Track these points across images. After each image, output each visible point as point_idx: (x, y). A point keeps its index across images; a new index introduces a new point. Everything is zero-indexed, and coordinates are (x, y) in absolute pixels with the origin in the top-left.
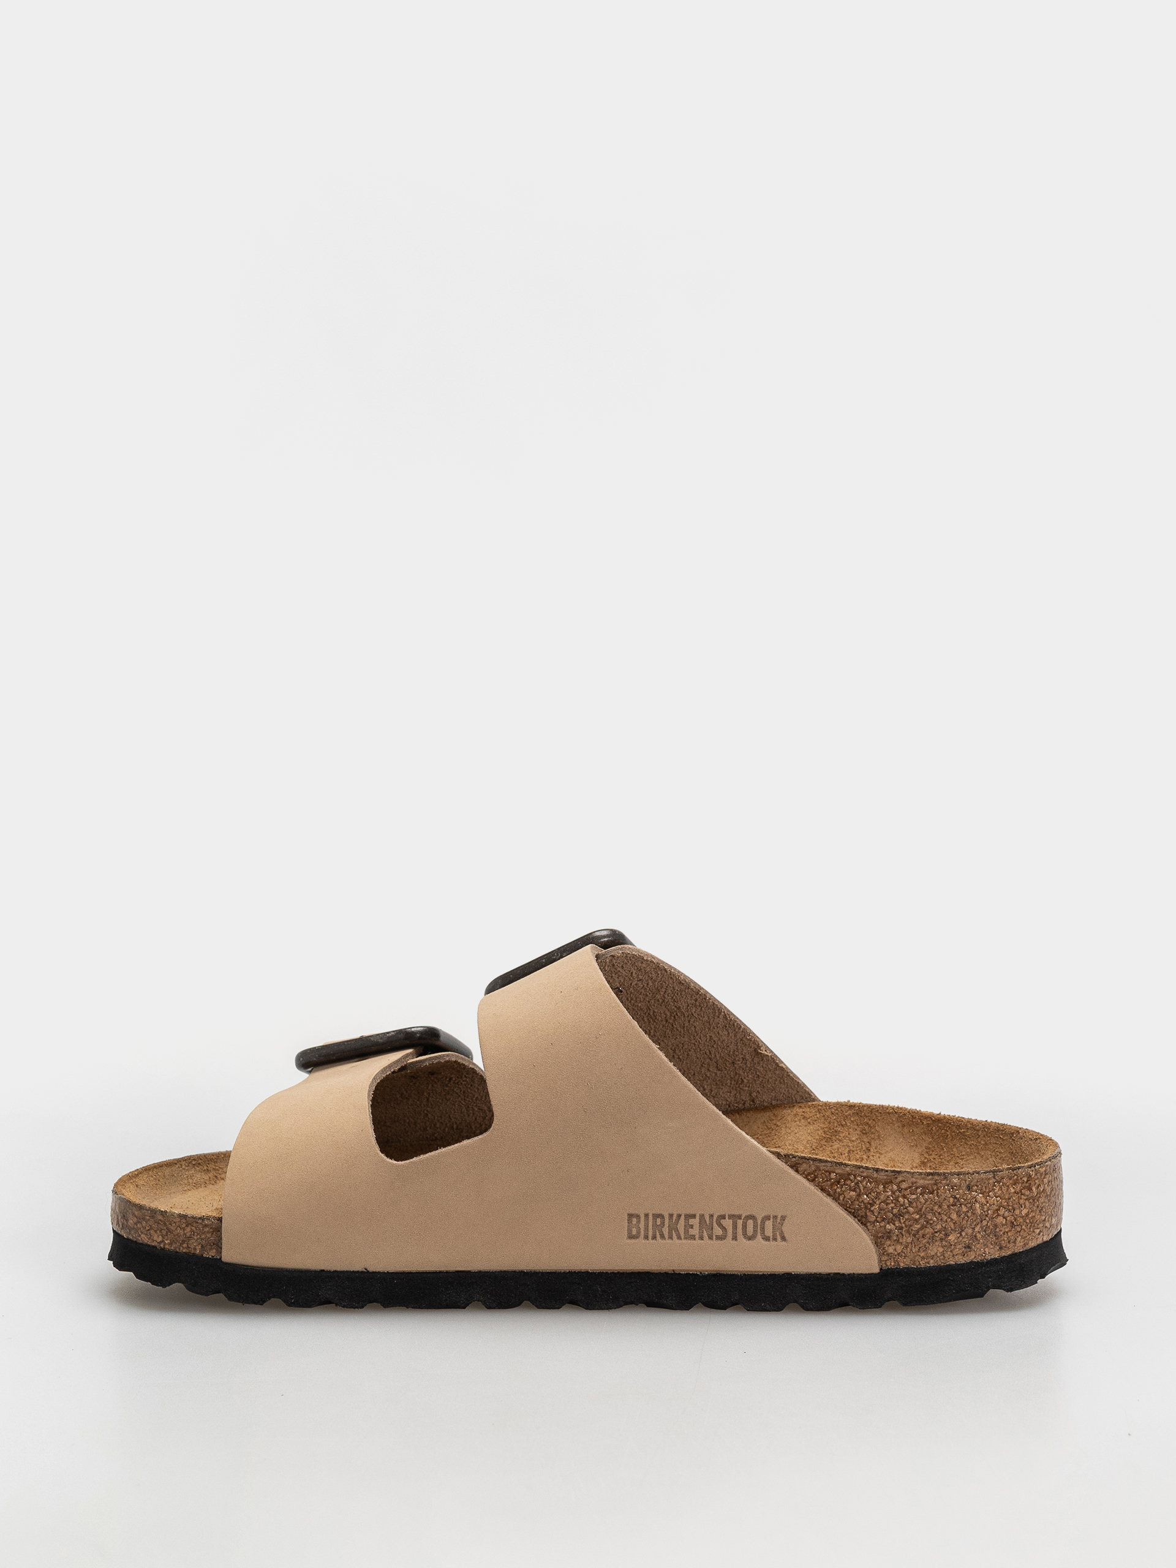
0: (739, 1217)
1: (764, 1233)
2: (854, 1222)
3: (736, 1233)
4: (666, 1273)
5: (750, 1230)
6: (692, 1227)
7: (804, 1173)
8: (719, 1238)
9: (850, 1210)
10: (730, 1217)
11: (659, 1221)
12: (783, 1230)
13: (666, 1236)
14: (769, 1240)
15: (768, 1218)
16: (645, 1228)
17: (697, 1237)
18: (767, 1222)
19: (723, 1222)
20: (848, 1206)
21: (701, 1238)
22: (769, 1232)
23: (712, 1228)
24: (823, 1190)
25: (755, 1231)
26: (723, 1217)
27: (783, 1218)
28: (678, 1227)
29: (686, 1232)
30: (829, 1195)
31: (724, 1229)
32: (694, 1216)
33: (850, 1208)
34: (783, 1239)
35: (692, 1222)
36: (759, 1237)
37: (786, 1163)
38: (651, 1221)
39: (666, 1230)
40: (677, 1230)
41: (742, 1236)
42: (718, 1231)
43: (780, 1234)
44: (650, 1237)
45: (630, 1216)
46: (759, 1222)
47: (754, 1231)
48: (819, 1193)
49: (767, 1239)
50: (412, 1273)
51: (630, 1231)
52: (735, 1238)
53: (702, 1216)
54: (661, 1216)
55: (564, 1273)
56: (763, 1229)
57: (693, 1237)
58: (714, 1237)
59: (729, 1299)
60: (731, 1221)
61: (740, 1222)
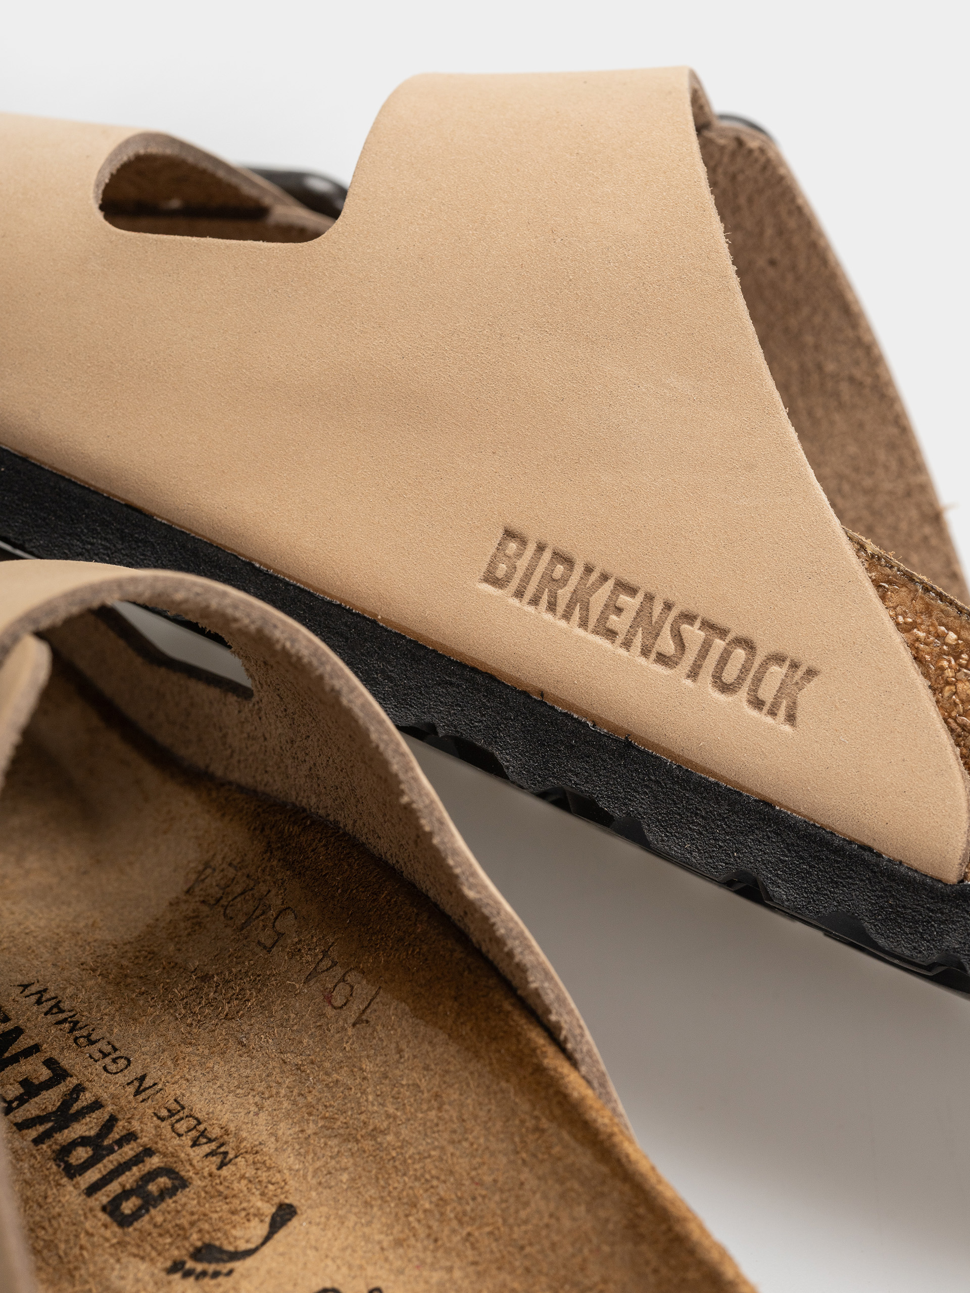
0: (723, 633)
1: (755, 691)
2: (950, 748)
3: (700, 667)
4: (526, 694)
5: (730, 674)
6: (619, 610)
7: (895, 608)
8: (662, 659)
9: (954, 725)
10: (707, 625)
11: (560, 569)
12: (799, 701)
13: (561, 607)
14: (760, 709)
15: (778, 659)
16: (526, 575)
17: (620, 639)
18: (774, 668)
19: (685, 627)
20: (954, 714)
21: (627, 644)
22: (767, 693)
23: (658, 635)
24: (918, 659)
25: (740, 679)
26: (689, 618)
27: (811, 673)
28: (592, 599)
29: (603, 618)
30: (926, 675)
31: (681, 645)
32: (632, 591)
33: (955, 719)
34: (791, 718)
35: (624, 599)
36: (743, 694)
37: (868, 570)
38: (545, 565)
39: (564, 595)
40: (586, 608)
41: (710, 679)
42: (667, 644)
43: (788, 707)
44: (529, 595)
45: (509, 534)
46: (756, 665)
47: (739, 677)
48: (906, 656)
49: (757, 704)
50: (42, 469)
51: (492, 565)
52: (693, 674)
53: (650, 598)
54: (569, 562)
55: (330, 603)
56: (758, 680)
57: (611, 634)
58: (653, 656)
59: (625, 804)
60: (702, 634)
61: (719, 644)
